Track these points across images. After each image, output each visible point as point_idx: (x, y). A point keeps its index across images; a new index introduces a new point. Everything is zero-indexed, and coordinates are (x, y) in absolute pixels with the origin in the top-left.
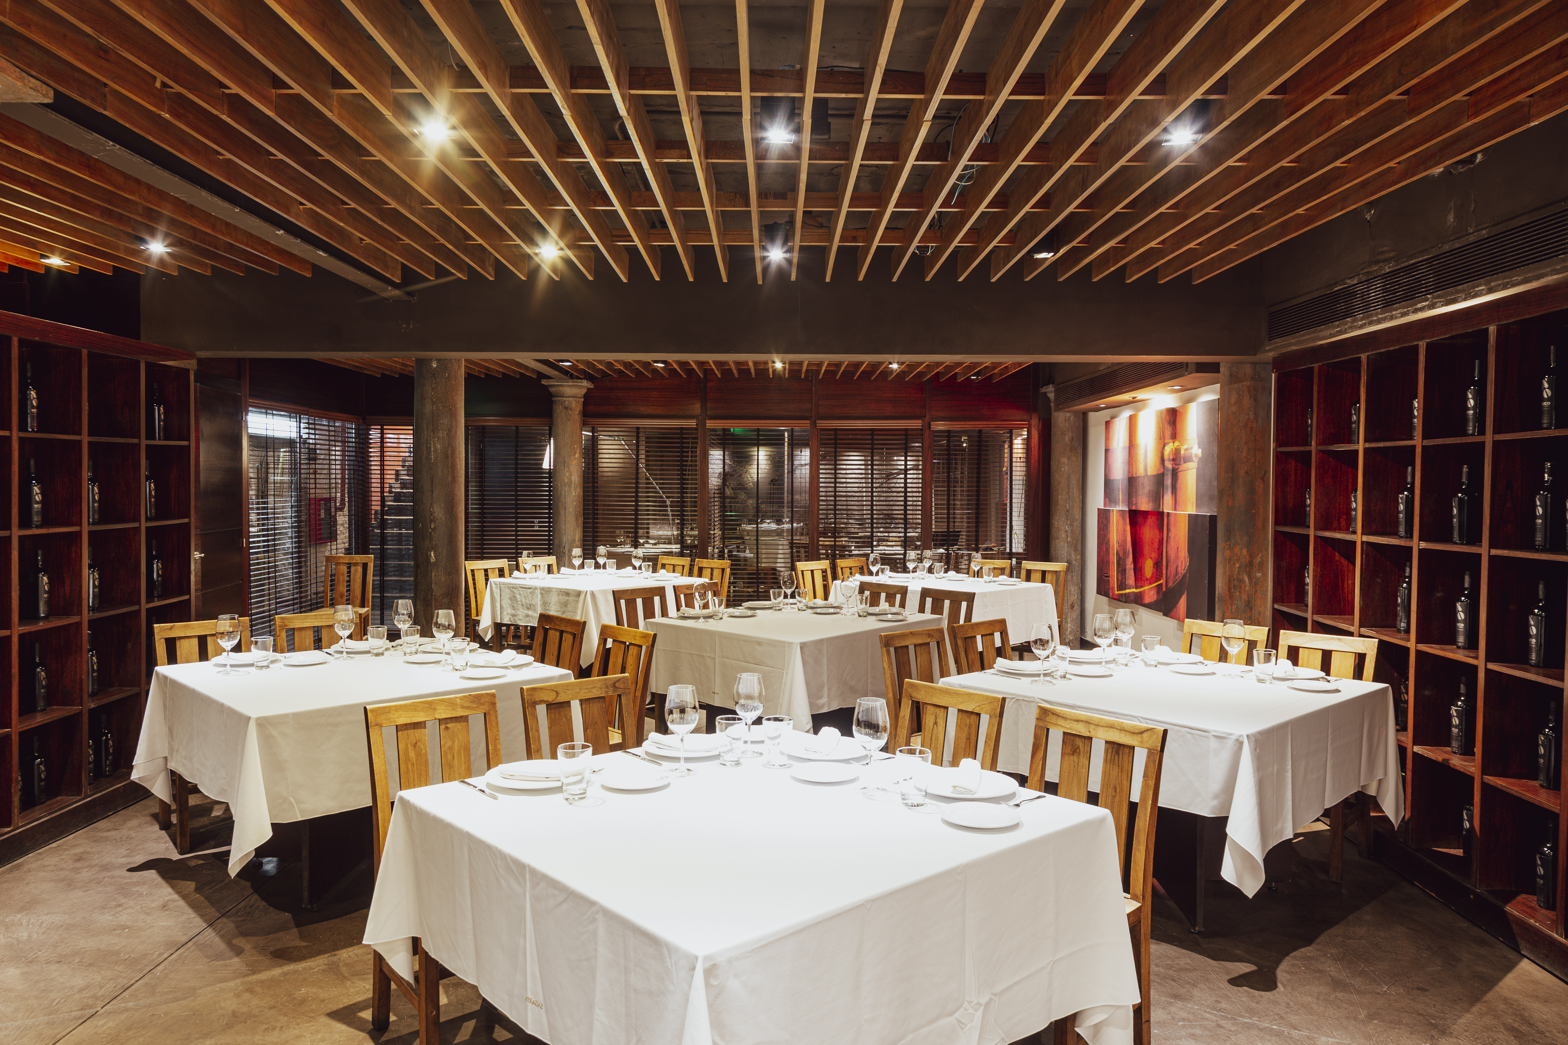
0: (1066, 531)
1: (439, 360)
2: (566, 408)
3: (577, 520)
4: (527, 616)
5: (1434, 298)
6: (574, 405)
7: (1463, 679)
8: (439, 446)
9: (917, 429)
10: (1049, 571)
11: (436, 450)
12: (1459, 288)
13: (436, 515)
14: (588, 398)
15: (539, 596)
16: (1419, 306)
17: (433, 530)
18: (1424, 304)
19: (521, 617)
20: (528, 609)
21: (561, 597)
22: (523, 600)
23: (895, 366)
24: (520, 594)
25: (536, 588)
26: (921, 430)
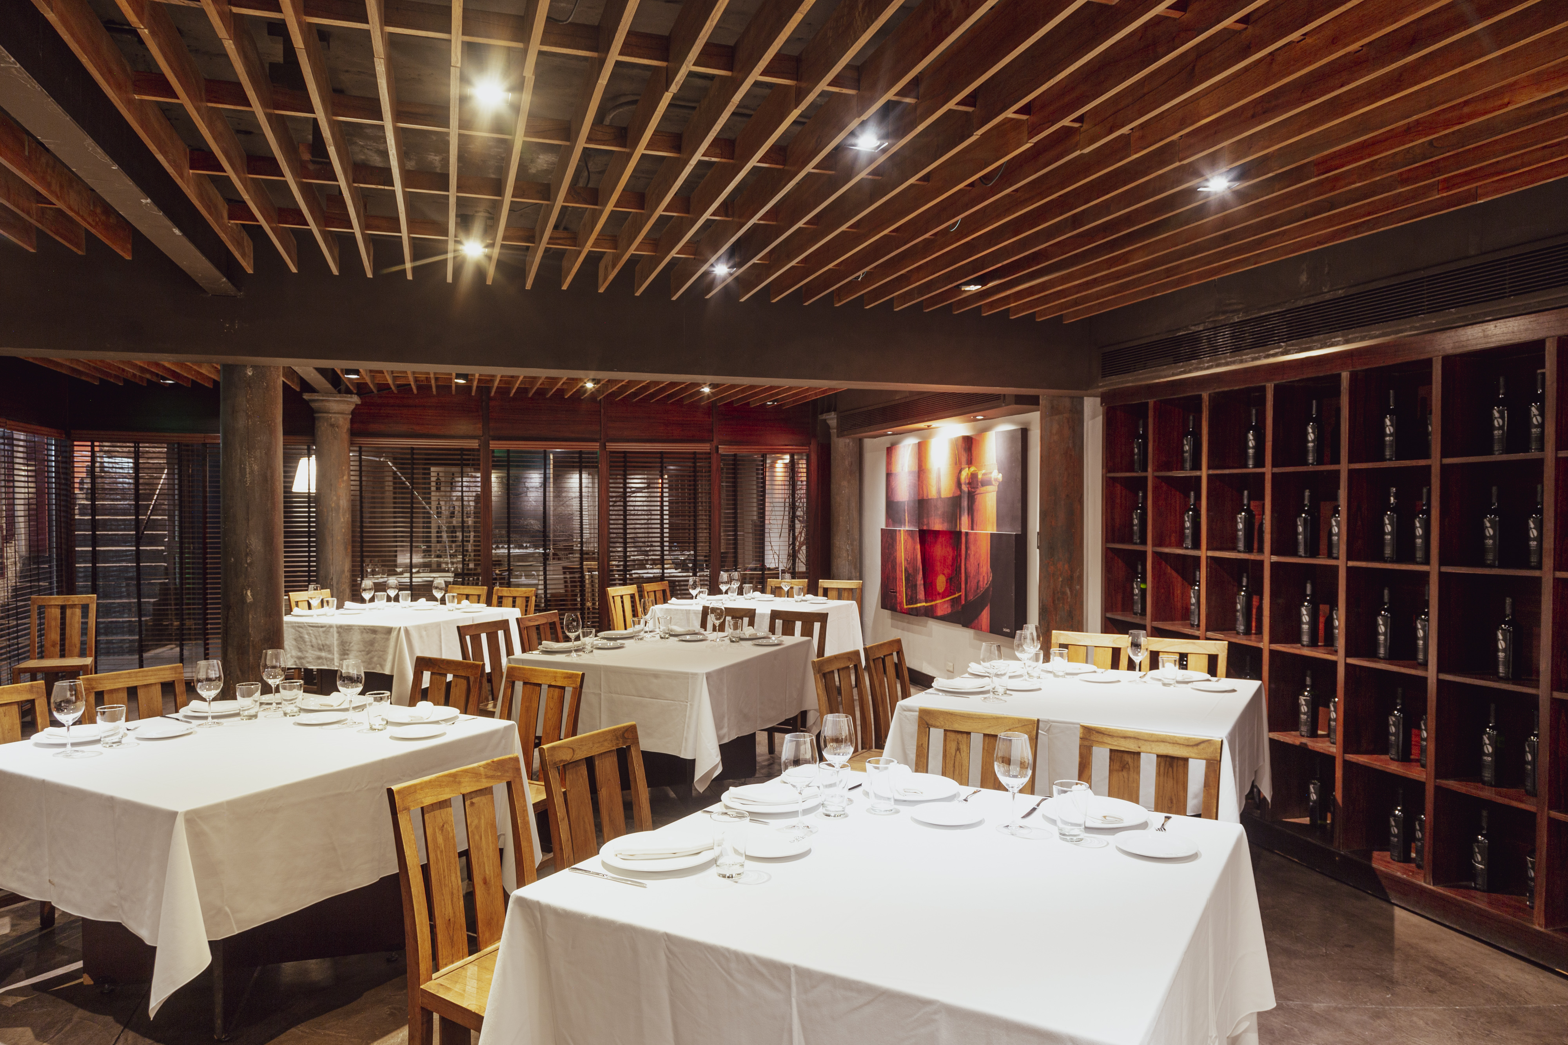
0: (847, 551)
1: (255, 367)
2: (332, 426)
3: (346, 549)
4: (319, 658)
5: (1287, 346)
6: (341, 421)
7: (1309, 672)
8: (256, 468)
9: (705, 453)
10: (845, 589)
11: (252, 472)
12: (1315, 338)
13: (253, 547)
14: (356, 416)
15: (336, 635)
16: (1272, 352)
17: (250, 564)
18: (1277, 350)
19: (310, 659)
20: (320, 650)
21: (365, 635)
22: (314, 640)
23: (706, 390)
24: (309, 634)
25: (331, 626)
26: (709, 453)
